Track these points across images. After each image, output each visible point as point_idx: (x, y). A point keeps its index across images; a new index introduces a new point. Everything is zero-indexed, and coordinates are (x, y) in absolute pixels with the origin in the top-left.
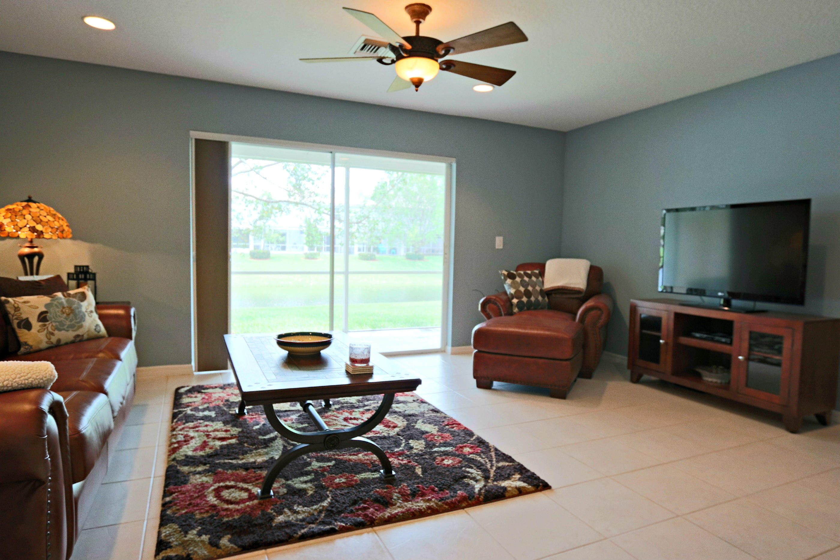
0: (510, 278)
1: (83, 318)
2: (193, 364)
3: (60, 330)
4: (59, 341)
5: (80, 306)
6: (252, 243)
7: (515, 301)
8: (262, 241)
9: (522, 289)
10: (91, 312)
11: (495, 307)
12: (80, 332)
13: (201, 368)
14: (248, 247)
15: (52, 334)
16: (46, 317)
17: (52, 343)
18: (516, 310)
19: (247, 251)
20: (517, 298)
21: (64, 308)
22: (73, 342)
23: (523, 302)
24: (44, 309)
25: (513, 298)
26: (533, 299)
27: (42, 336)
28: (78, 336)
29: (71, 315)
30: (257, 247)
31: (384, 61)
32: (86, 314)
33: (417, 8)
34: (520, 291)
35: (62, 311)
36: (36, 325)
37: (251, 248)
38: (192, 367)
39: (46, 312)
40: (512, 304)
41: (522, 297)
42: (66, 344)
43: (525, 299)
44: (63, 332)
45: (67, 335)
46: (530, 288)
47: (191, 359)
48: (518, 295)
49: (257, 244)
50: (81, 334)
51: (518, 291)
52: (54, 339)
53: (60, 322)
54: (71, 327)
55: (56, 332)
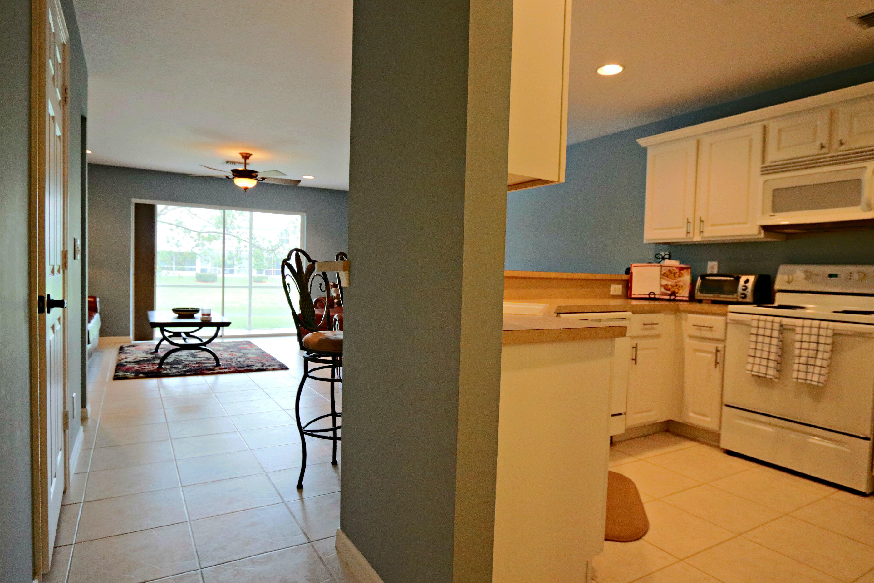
0: (334, 287)
2: (132, 336)
6: (199, 266)
7: (336, 301)
8: (210, 264)
11: (322, 304)
13: (136, 338)
14: (194, 270)
18: (336, 306)
19: (193, 274)
20: (337, 299)
25: (335, 299)
30: (203, 270)
31: (229, 177)
33: (244, 155)
37: (198, 271)
38: (130, 338)
40: (334, 302)
47: (129, 332)
49: (204, 267)
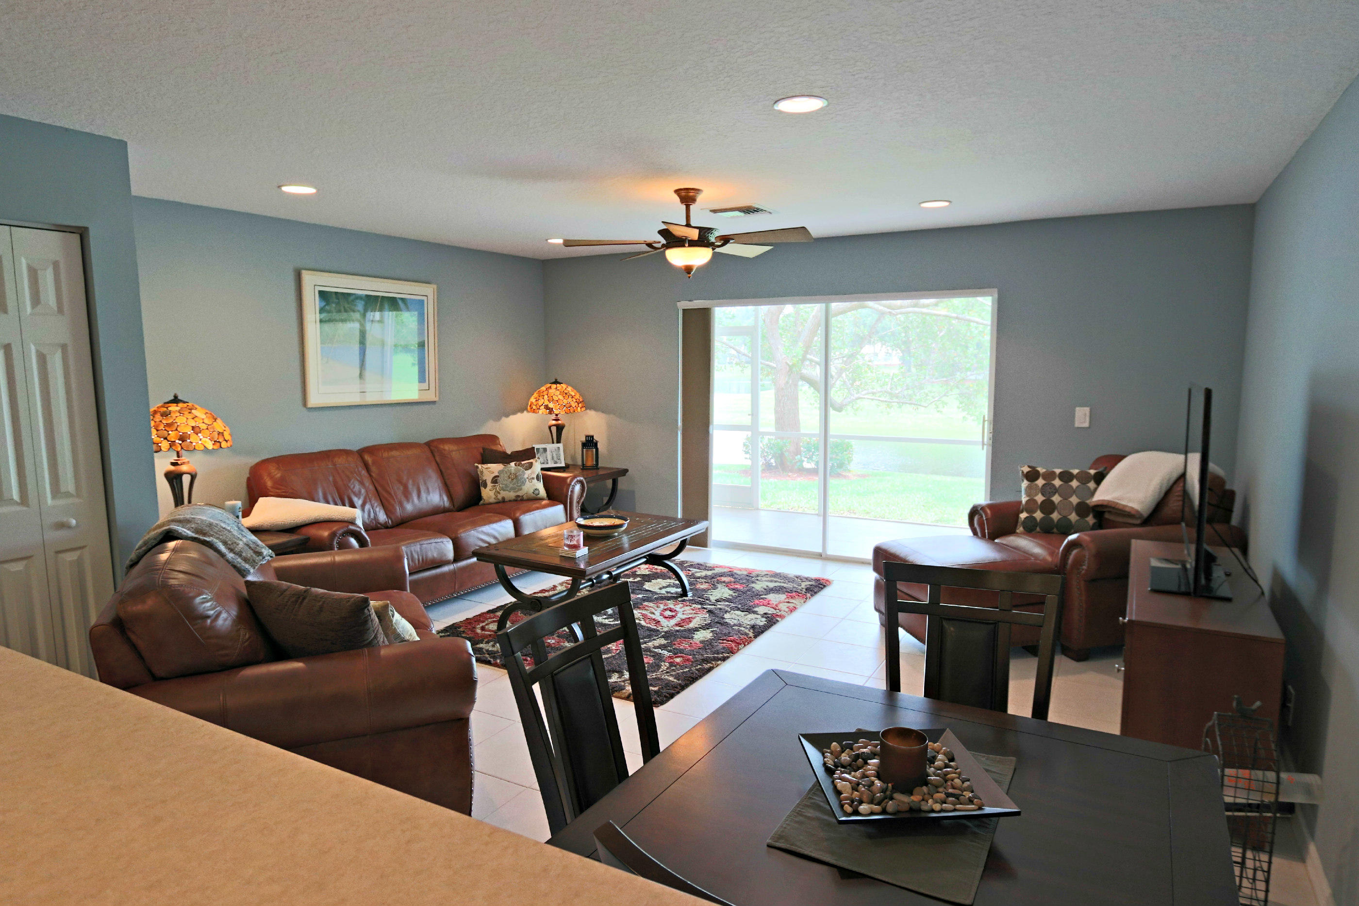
0: (1030, 478)
1: (523, 483)
3: (504, 490)
4: (503, 498)
5: (524, 474)
7: (1023, 516)
9: (1040, 498)
10: (533, 478)
12: (520, 493)
15: (499, 493)
16: (497, 480)
17: (499, 499)
18: (1020, 529)
20: (1027, 512)
21: (511, 474)
22: (515, 500)
23: (1035, 519)
24: (497, 474)
25: (1021, 511)
26: (1055, 516)
27: (492, 494)
28: (518, 496)
29: (515, 480)
32: (527, 480)
33: (685, 193)
34: (1035, 501)
35: (509, 476)
36: (490, 485)
39: (498, 476)
40: (1017, 520)
41: (1035, 512)
42: (510, 501)
43: (1038, 515)
44: (507, 492)
45: (510, 495)
46: (1056, 499)
48: (1031, 506)
50: (521, 495)
51: (1031, 501)
52: (500, 497)
53: (506, 485)
54: (513, 489)
55: (502, 492)
